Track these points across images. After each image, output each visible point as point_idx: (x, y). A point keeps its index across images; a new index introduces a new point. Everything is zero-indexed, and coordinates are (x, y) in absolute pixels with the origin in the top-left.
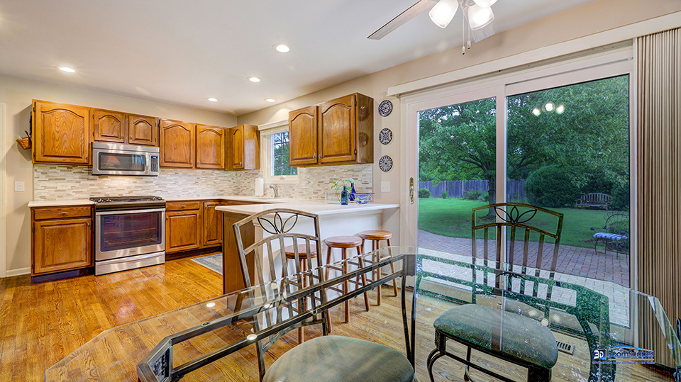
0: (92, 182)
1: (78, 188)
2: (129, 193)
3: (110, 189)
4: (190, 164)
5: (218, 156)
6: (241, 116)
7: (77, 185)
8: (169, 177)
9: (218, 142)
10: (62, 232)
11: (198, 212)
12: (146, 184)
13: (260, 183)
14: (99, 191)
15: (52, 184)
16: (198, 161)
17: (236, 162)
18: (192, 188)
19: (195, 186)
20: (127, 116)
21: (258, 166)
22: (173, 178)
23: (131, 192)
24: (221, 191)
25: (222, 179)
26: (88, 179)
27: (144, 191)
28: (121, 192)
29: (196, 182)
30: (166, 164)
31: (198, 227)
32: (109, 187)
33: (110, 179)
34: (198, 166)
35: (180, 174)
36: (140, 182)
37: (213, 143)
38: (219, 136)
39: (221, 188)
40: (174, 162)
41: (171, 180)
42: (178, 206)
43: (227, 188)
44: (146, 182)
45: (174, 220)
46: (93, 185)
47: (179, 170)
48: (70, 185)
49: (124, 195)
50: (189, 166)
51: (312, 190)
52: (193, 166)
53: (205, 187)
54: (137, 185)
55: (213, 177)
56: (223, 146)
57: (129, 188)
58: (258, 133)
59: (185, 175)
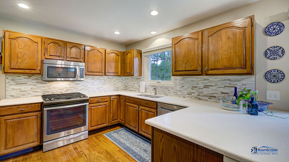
0: (44, 85)
1: (35, 89)
2: (66, 91)
3: (55, 89)
4: (102, 73)
5: (116, 68)
7: (34, 87)
9: (117, 60)
10: (19, 122)
11: (107, 103)
12: (77, 86)
14: (48, 90)
15: (18, 87)
16: (106, 71)
17: (128, 71)
18: (101, 87)
19: (103, 86)
20: (65, 43)
21: (140, 74)
23: (68, 90)
24: (117, 88)
25: (118, 81)
26: (42, 83)
27: (75, 90)
28: (61, 91)
29: (104, 84)
30: (88, 73)
31: (107, 112)
32: (54, 88)
33: (55, 83)
34: (106, 74)
35: (96, 78)
36: (73, 84)
37: (115, 60)
38: (118, 56)
39: (117, 87)
40: (93, 72)
41: (90, 82)
42: (96, 100)
43: (120, 87)
44: (76, 84)
45: (94, 109)
46: (45, 87)
47: (95, 76)
48: (30, 87)
49: (63, 93)
50: (101, 74)
51: (186, 92)
52: (103, 74)
53: (109, 86)
54: (71, 86)
55: (113, 80)
56: (120, 62)
57: (66, 88)
58: (141, 54)
59: (98, 79)
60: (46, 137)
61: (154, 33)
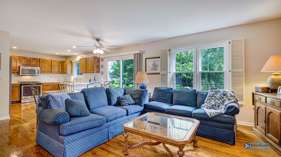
1: (14, 79)
5: (59, 69)
6: (67, 57)
8: (42, 76)
11: (52, 86)
13: (72, 78)
14: (20, 80)
16: (52, 71)
17: (65, 71)
18: (50, 79)
19: (51, 79)
20: (30, 58)
21: (72, 73)
22: (43, 76)
23: (30, 80)
24: (60, 80)
25: (60, 76)
26: (17, 76)
27: (34, 80)
28: (27, 80)
29: (51, 77)
30: (41, 72)
32: (23, 79)
33: (24, 76)
35: (46, 75)
36: (33, 77)
37: (57, 65)
38: (59, 63)
40: (44, 71)
42: (46, 84)
44: (35, 77)
45: (45, 88)
46: (19, 78)
52: (50, 72)
53: (54, 79)
55: (57, 76)
56: (60, 66)
57: (29, 79)
58: (72, 63)
59: (47, 75)
60: (23, 97)
61: (76, 54)
